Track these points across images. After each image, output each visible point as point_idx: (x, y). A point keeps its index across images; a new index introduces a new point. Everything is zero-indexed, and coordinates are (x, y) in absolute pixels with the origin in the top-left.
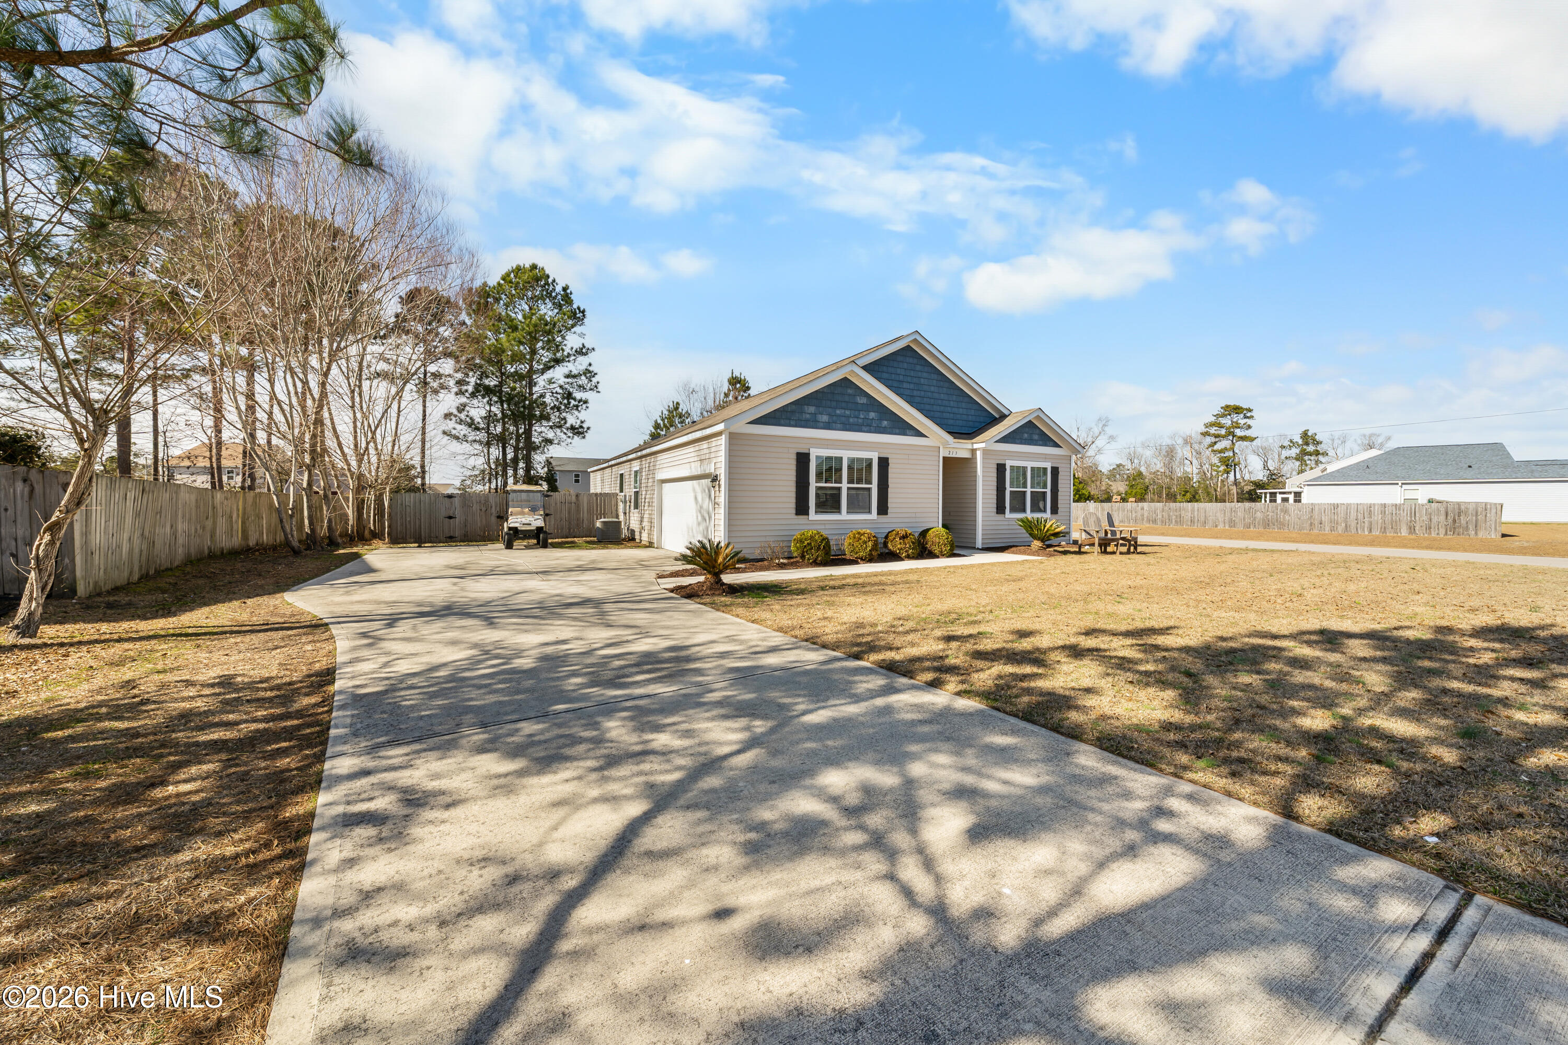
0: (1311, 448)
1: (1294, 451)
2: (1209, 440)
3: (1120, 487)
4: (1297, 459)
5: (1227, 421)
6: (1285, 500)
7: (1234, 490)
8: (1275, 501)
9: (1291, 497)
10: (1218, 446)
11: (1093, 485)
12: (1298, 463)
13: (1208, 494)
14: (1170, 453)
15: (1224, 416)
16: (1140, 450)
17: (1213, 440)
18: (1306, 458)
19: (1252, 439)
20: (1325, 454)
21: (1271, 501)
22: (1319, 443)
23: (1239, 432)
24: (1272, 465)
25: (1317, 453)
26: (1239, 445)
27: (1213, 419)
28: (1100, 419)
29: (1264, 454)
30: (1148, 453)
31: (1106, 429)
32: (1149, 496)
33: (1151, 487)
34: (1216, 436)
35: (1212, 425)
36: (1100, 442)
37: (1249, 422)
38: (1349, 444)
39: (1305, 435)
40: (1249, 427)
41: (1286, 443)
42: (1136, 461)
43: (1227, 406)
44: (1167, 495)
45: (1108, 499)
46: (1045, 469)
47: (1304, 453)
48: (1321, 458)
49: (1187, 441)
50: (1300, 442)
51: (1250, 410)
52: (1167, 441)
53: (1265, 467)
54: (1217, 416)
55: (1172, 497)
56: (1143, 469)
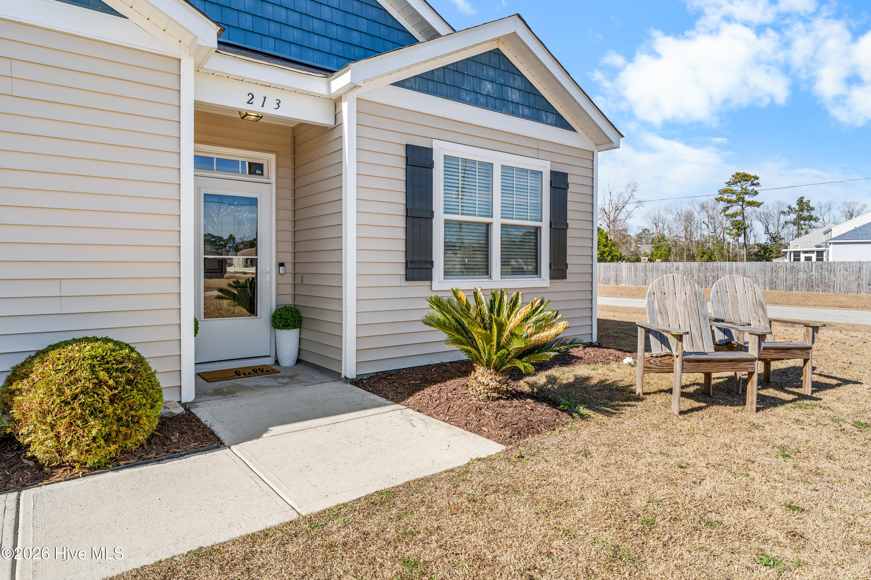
0: (805, 214)
1: (793, 217)
2: (722, 205)
3: (646, 249)
4: (794, 224)
5: (737, 188)
6: (808, 259)
7: (744, 252)
8: (799, 260)
9: (814, 256)
10: (730, 212)
11: (624, 248)
12: (796, 227)
13: (722, 255)
14: (689, 218)
15: (735, 183)
16: (663, 214)
17: (725, 204)
18: (802, 222)
19: (758, 205)
20: (816, 219)
21: (795, 260)
22: (813, 209)
23: (747, 198)
24: (772, 229)
25: (810, 218)
26: (749, 209)
27: (725, 186)
28: (629, 185)
29: (765, 219)
30: (670, 217)
31: (635, 194)
32: (672, 257)
33: (673, 250)
34: (729, 202)
35: (725, 191)
36: (629, 207)
37: (756, 188)
38: (834, 211)
39: (800, 201)
40: (756, 193)
41: (786, 210)
42: (660, 225)
43: (738, 174)
44: (688, 256)
45: (638, 260)
46: (539, 174)
47: (801, 218)
48: (813, 223)
49: (703, 207)
50: (797, 207)
51: (757, 178)
52: (686, 207)
53: (767, 231)
54: (729, 184)
55: (691, 258)
56: (666, 233)
